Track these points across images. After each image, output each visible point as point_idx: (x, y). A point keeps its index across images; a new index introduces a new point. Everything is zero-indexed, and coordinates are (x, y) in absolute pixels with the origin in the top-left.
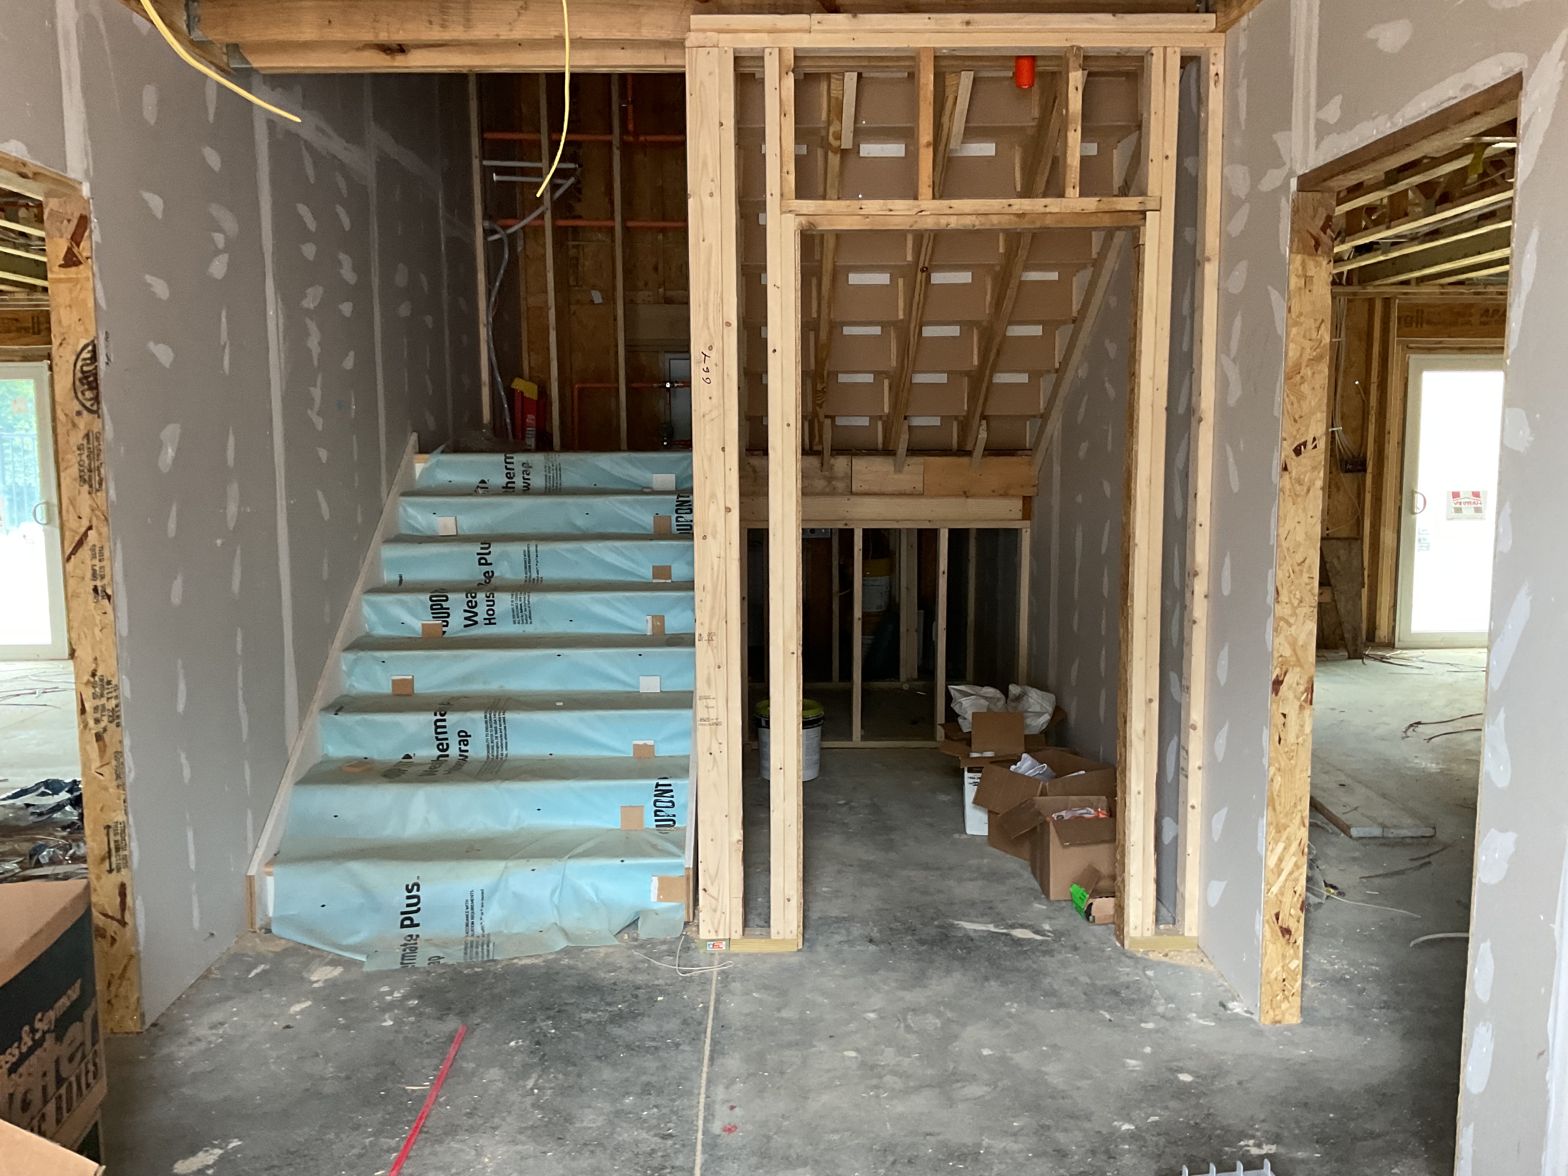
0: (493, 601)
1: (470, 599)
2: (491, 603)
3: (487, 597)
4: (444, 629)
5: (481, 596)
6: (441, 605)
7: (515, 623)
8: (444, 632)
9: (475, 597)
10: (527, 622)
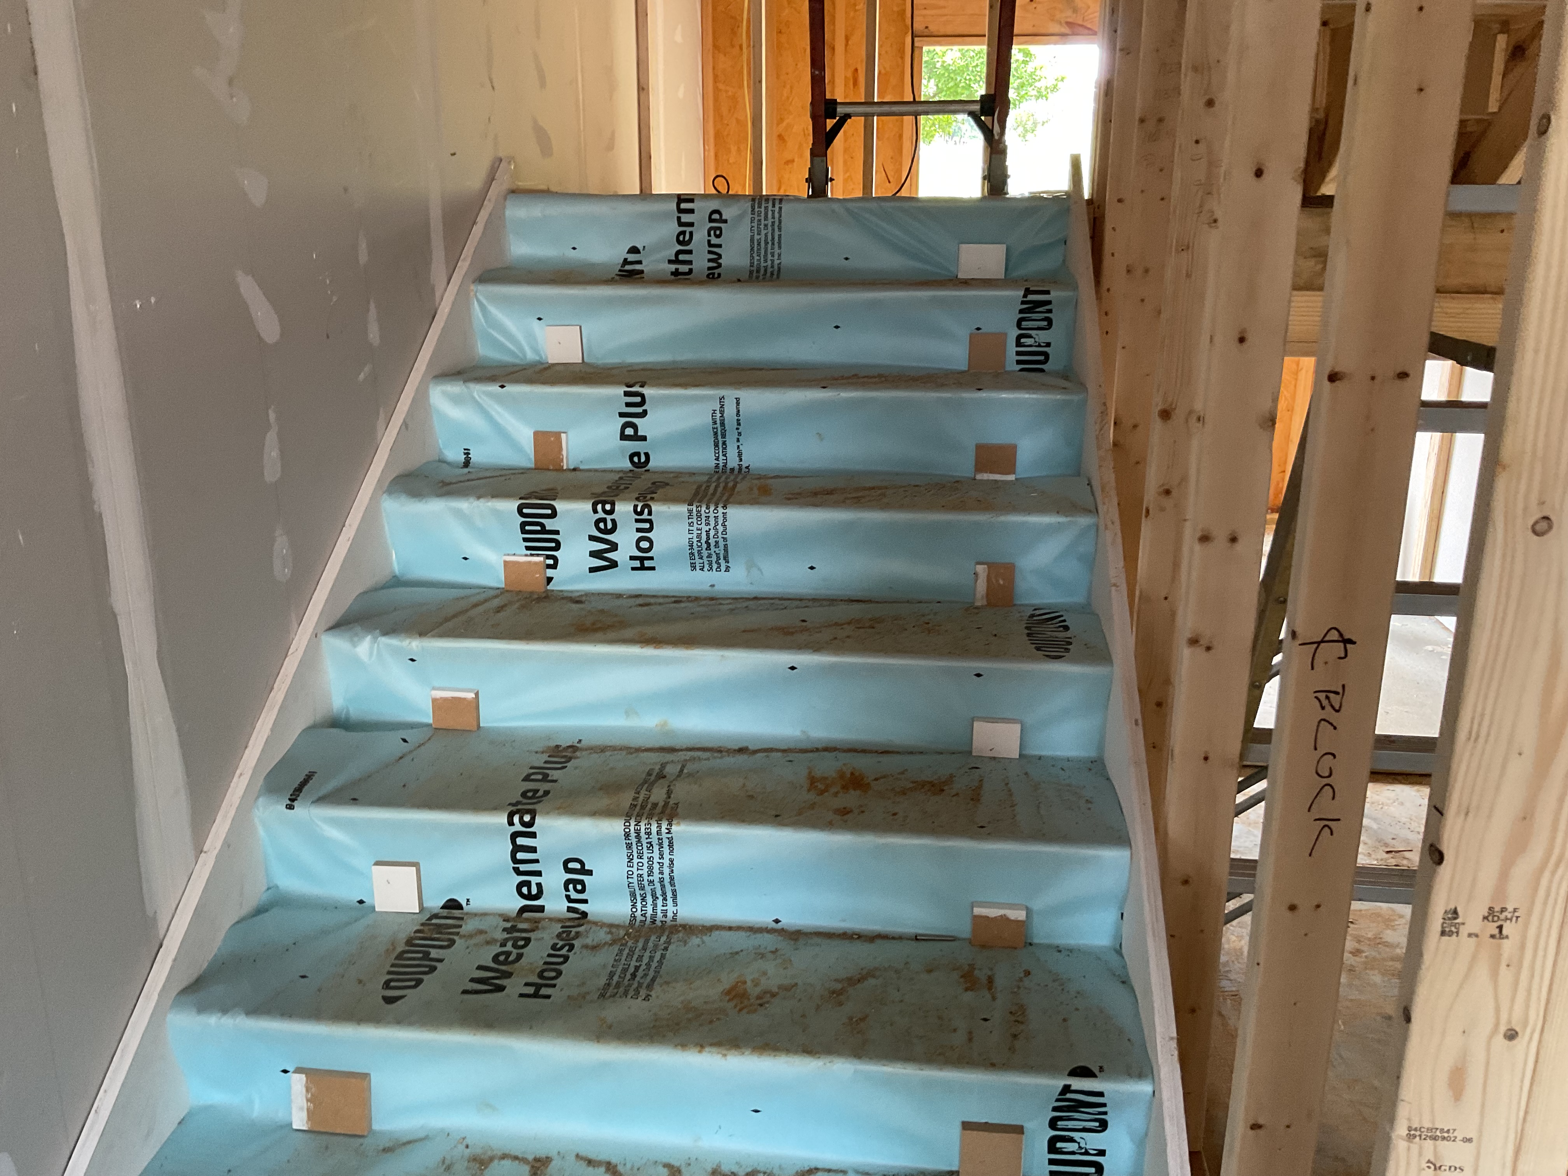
0: (650, 522)
1: (601, 515)
2: (647, 526)
3: (635, 511)
4: (550, 573)
5: (624, 509)
6: (542, 525)
7: (693, 567)
8: (550, 580)
9: (611, 512)
10: (719, 568)
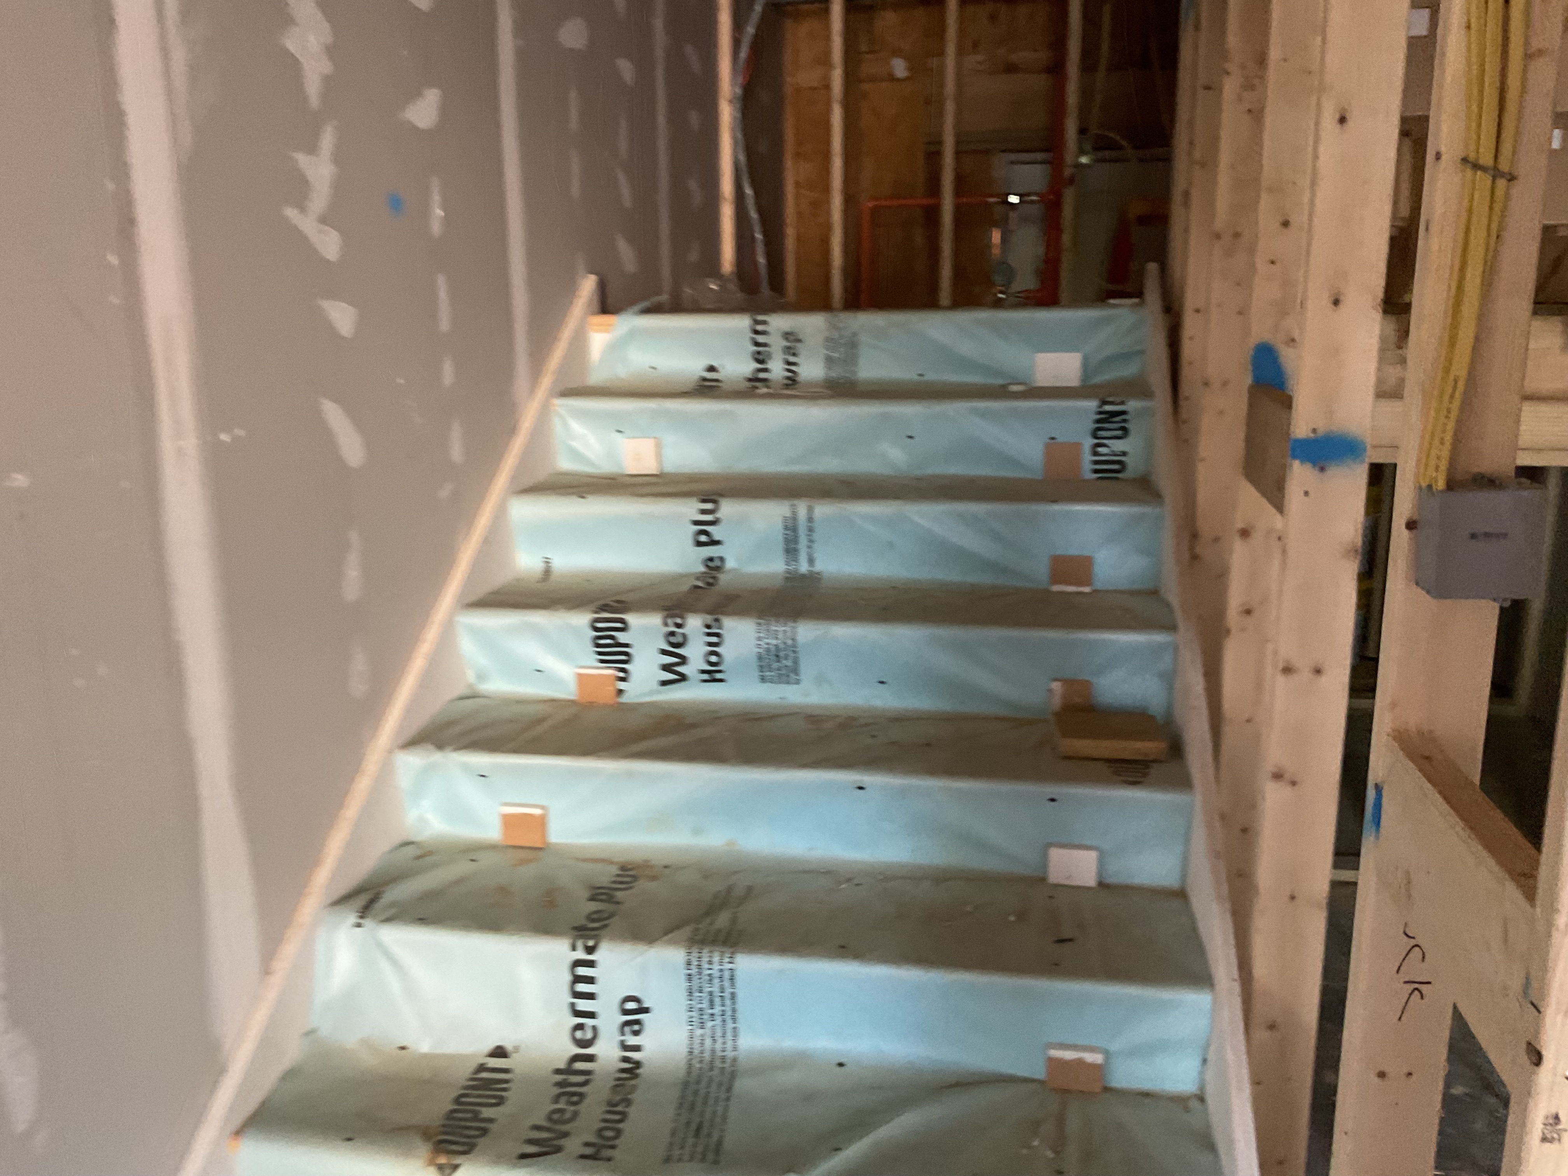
0: (719, 636)
1: (672, 628)
2: (716, 640)
3: (705, 625)
4: (622, 685)
5: (694, 624)
6: (615, 639)
7: (763, 679)
8: (620, 692)
9: (682, 626)
10: (789, 681)
